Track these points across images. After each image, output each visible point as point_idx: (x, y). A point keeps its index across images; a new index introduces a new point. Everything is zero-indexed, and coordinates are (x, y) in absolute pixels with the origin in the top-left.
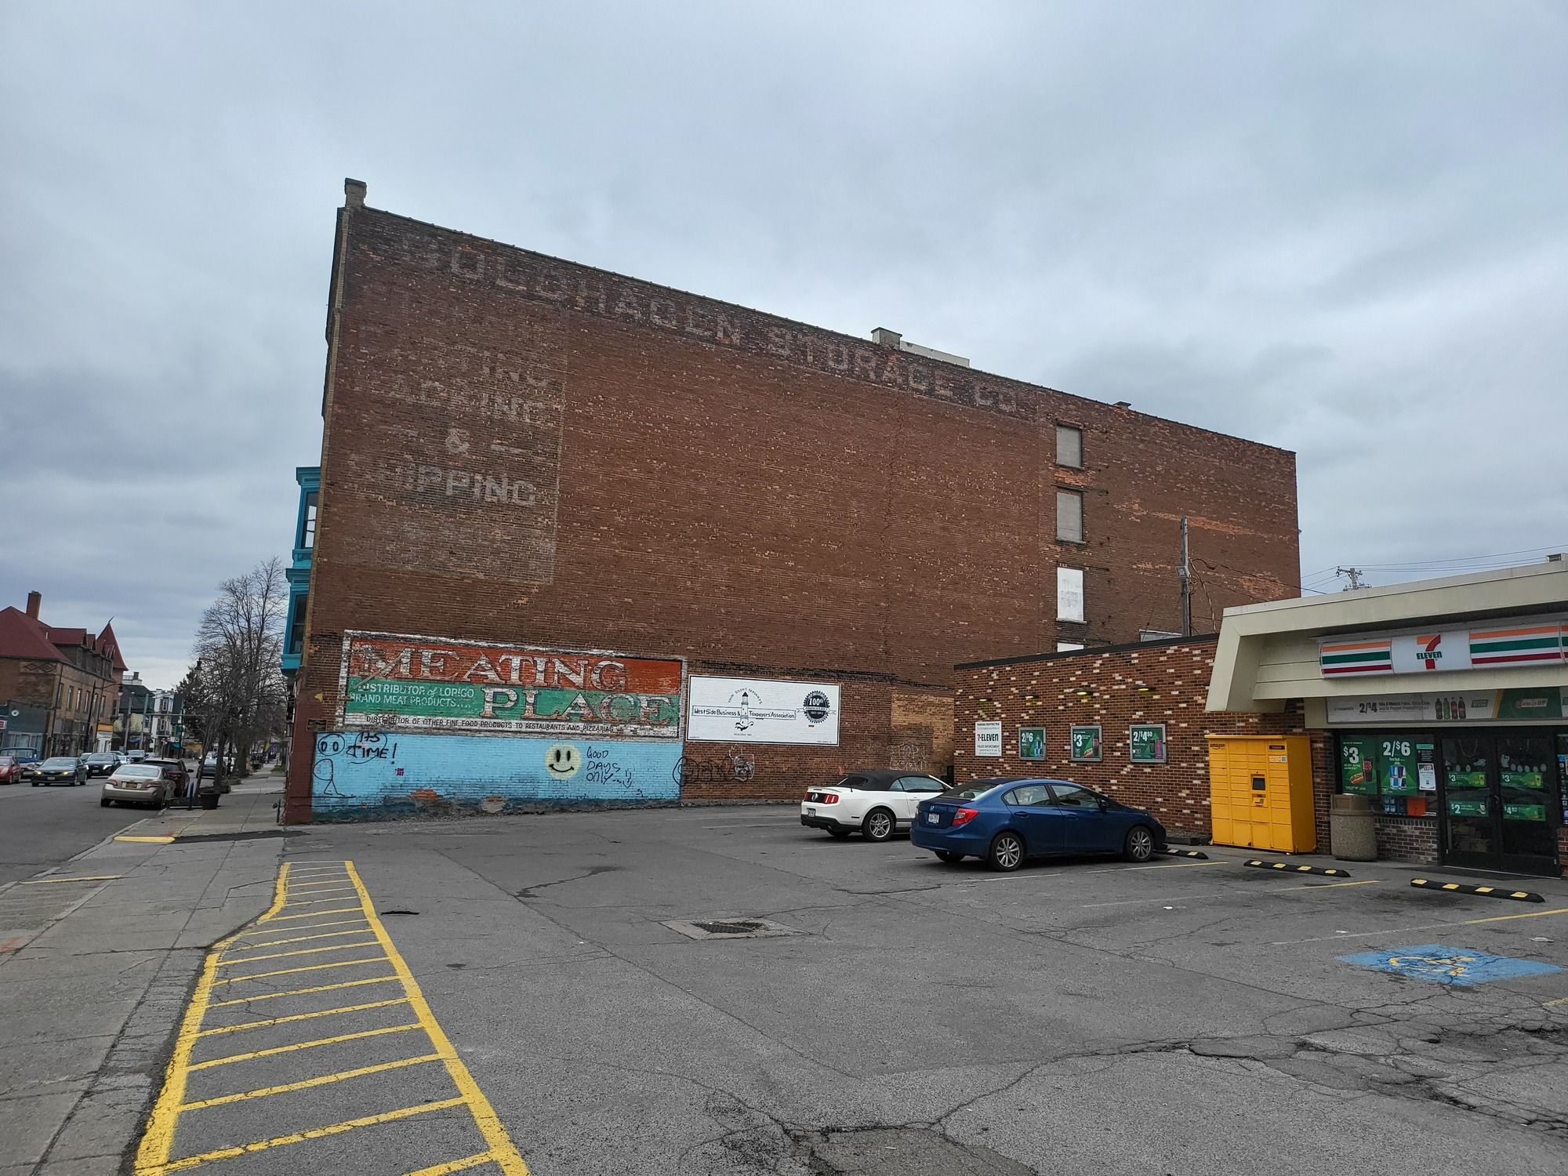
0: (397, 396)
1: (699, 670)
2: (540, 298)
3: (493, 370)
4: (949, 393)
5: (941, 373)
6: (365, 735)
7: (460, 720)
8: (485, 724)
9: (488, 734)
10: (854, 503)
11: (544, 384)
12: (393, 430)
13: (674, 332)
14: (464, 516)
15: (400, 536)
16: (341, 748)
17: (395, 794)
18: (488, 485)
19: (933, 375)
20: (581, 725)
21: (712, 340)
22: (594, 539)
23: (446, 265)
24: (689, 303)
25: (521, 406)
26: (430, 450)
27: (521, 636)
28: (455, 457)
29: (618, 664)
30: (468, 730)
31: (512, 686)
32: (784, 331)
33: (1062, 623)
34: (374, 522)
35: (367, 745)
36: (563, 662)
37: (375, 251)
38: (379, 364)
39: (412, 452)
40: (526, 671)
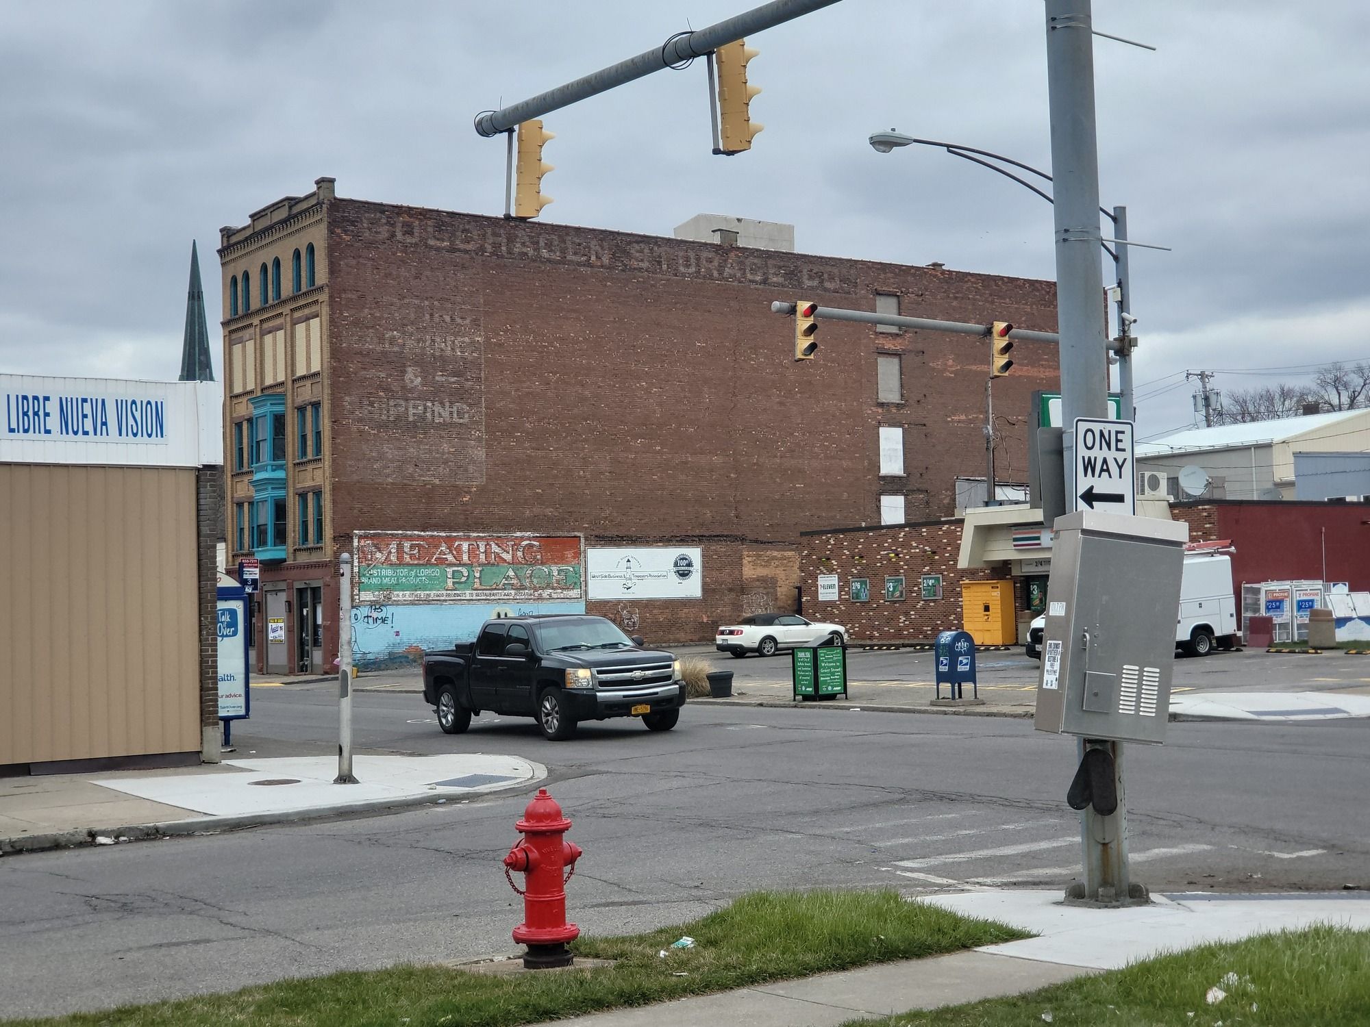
0: (371, 347)
1: (593, 543)
2: (459, 250)
3: (432, 315)
4: (781, 280)
5: (774, 262)
6: (373, 607)
7: (432, 593)
8: (448, 595)
9: (451, 602)
10: (706, 389)
11: (468, 321)
12: (371, 373)
13: (559, 262)
14: (422, 436)
15: (381, 457)
16: (359, 618)
17: (396, 650)
18: (436, 409)
19: (766, 265)
20: (513, 592)
21: (588, 264)
22: (512, 444)
23: (393, 235)
24: (567, 234)
25: (453, 342)
26: (395, 387)
27: (468, 527)
28: (411, 390)
29: (535, 543)
30: (438, 600)
31: (464, 565)
32: (642, 245)
33: (884, 478)
34: (364, 447)
35: (375, 615)
36: (497, 544)
37: (345, 232)
38: (356, 323)
39: (384, 390)
40: (472, 552)
